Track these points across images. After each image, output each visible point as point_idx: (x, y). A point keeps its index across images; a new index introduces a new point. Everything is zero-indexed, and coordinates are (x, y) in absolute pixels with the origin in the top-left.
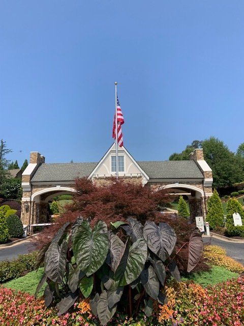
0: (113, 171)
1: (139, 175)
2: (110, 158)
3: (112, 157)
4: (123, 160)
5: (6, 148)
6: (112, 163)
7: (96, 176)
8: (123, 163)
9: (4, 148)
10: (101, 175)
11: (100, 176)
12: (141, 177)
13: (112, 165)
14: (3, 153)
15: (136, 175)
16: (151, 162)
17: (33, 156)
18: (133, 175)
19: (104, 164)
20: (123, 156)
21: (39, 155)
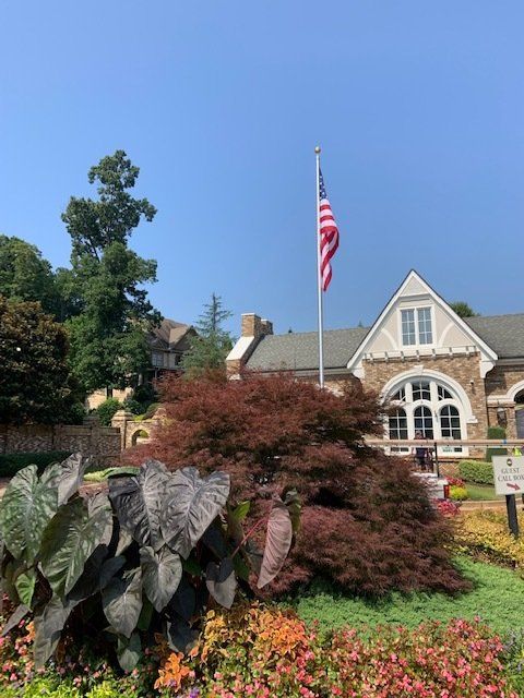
0: (405, 343)
1: (472, 350)
2: (398, 314)
3: (403, 312)
4: (429, 317)
5: (222, 309)
6: (404, 326)
7: (368, 356)
8: (429, 324)
9: (218, 310)
10: (379, 355)
11: (376, 356)
12: (476, 354)
13: (404, 330)
14: (217, 318)
15: (462, 350)
16: (509, 316)
17: (246, 322)
18: (455, 351)
19: (383, 330)
20: (428, 309)
21: (257, 318)
